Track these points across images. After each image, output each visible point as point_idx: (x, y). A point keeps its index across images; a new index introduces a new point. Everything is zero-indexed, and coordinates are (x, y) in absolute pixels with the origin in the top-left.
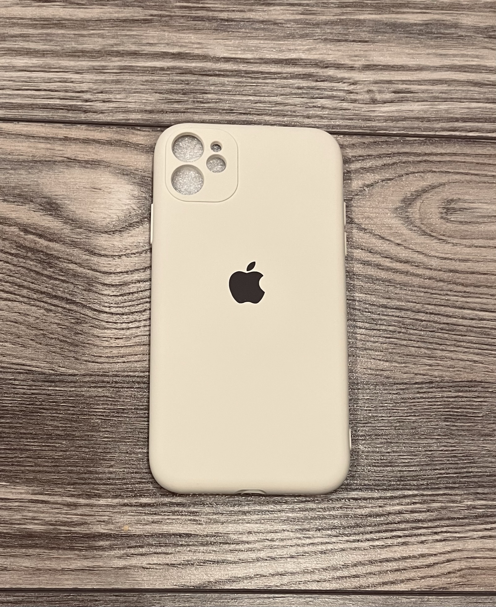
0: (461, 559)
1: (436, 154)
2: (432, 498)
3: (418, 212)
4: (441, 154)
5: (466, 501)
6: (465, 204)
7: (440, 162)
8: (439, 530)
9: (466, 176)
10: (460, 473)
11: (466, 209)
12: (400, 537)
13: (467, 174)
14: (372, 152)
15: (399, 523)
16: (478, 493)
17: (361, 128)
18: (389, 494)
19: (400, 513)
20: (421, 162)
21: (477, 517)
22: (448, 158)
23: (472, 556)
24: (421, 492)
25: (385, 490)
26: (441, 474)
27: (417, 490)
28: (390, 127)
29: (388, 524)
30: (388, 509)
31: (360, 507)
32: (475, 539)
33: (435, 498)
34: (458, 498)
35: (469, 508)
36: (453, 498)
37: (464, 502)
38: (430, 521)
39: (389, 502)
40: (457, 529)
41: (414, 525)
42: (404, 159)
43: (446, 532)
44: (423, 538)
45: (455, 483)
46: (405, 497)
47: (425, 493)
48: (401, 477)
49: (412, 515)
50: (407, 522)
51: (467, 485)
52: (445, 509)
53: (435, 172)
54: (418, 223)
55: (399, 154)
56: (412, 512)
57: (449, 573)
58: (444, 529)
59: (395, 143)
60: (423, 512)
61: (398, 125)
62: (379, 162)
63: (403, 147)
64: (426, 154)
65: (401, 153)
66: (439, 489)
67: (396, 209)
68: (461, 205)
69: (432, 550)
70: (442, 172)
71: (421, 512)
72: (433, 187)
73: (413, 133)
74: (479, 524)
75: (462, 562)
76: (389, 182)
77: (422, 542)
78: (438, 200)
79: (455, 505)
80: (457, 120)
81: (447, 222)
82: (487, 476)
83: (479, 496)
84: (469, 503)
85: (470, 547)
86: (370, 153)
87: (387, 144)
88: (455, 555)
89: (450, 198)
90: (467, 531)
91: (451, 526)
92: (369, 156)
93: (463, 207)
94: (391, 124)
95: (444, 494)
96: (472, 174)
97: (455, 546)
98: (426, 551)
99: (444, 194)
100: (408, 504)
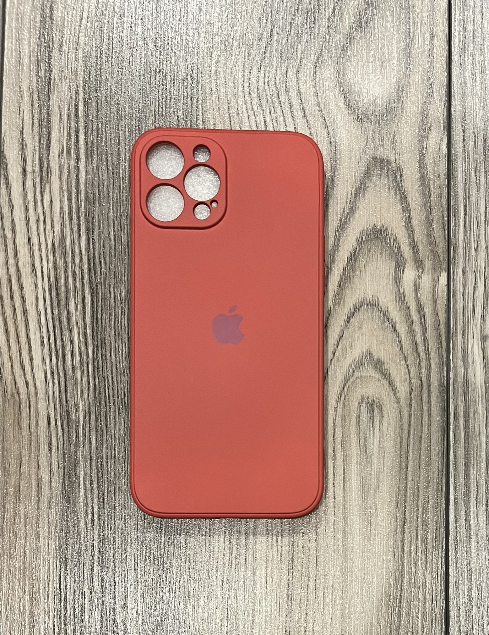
0: (28, 394)
1: (429, 396)
2: (85, 372)
3: (369, 375)
4: (429, 402)
5: (83, 403)
6: (378, 422)
7: (422, 400)
8: (56, 376)
9: (407, 425)
10: (109, 399)
11: (373, 422)
12: (49, 340)
13: (410, 425)
14: (430, 333)
15: (62, 340)
16: (90, 415)
17: (455, 324)
18: (89, 331)
19: (72, 341)
20: (421, 381)
21: (67, 411)
22: (425, 408)
23: (32, 405)
24: (91, 362)
25: (93, 329)
26: (108, 381)
27: (93, 359)
28: (457, 354)
29: (61, 329)
30: (75, 331)
31: (76, 304)
32: (47, 409)
33: (85, 374)
34: (86, 396)
35: (76, 405)
36: (86, 391)
37: (82, 400)
38: (64, 369)
39: (82, 331)
40: (57, 393)
41: (60, 353)
42: (423, 364)
43: (53, 382)
44: (48, 361)
45: (100, 393)
46: (86, 346)
47: (90, 366)
48: (105, 344)
49: (70, 353)
50: (63, 348)
51: (98, 405)
52: (75, 383)
53: (411, 394)
54: (357, 374)
55: (429, 360)
56: (72, 352)
57: (16, 383)
58: (56, 381)
59: (440, 356)
60: (73, 363)
61: (459, 361)
62: (419, 339)
63: (436, 364)
64: (429, 386)
65: (429, 361)
66: (94, 378)
67: (371, 354)
68: (377, 418)
69: (37, 369)
70: (411, 401)
71: (72, 360)
72: (395, 391)
73: (451, 376)
74: (61, 414)
75: (26, 396)
76: (399, 348)
77: (44, 359)
78: (381, 396)
79: (79, 393)
80: (466, 421)
81: (359, 403)
82: (106, 425)
83: (87, 416)
84: (81, 406)
85: (40, 404)
86: (429, 331)
87: (438, 348)
88: (32, 390)
89: (384, 408)
90: (54, 402)
91: (59, 388)
92: (426, 329)
93: (375, 420)
94: (460, 355)
95: (89, 383)
96: (409, 431)
97: (40, 391)
98: (35, 363)
99: (388, 402)
100: (80, 348)
